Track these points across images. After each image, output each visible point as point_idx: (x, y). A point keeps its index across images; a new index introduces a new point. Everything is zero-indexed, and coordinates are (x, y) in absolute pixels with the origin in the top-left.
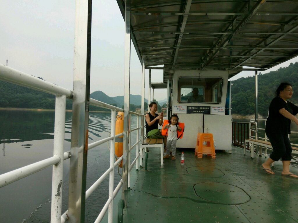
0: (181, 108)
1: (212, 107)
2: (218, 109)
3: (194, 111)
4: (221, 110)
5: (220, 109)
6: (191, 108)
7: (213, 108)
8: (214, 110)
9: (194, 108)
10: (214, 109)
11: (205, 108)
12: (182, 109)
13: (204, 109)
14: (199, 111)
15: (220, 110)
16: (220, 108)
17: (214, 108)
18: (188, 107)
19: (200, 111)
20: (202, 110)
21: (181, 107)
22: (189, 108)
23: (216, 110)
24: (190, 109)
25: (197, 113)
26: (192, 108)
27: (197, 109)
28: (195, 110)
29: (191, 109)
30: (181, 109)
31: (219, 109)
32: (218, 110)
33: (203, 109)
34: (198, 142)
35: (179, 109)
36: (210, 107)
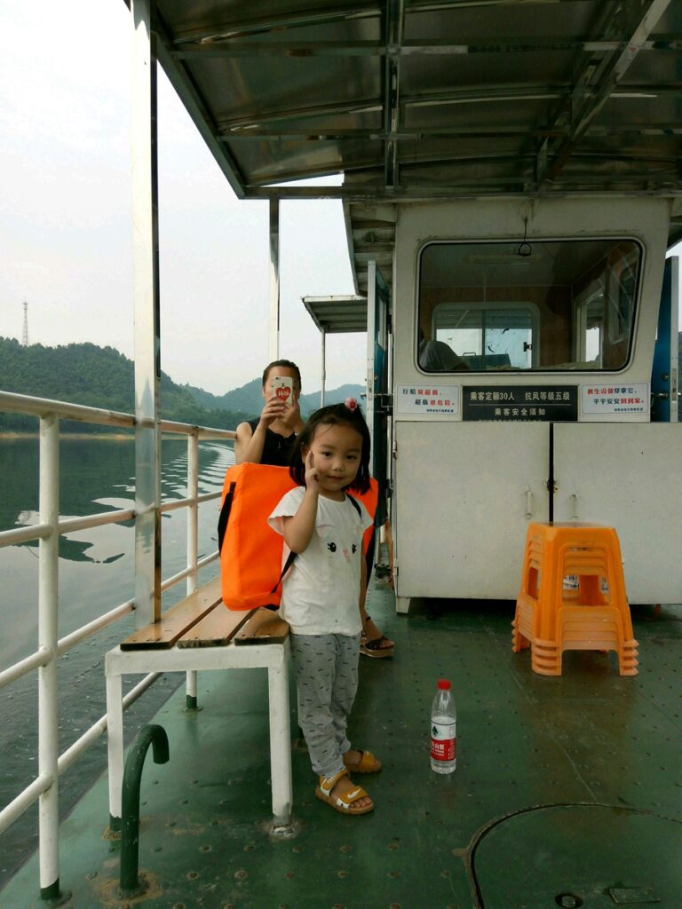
0: (436, 398)
1: (586, 389)
2: (614, 396)
3: (498, 412)
4: (631, 401)
5: (627, 396)
6: (481, 397)
7: (590, 391)
8: (596, 401)
9: (496, 396)
10: (593, 396)
11: (551, 396)
12: (440, 403)
13: (547, 401)
14: (520, 409)
15: (623, 401)
16: (624, 390)
17: (597, 391)
18: (467, 390)
19: (528, 409)
20: (539, 404)
21: (435, 392)
22: (473, 396)
23: (603, 401)
24: (478, 401)
25: (511, 418)
26: (489, 394)
27: (511, 401)
28: (503, 404)
29: (485, 401)
30: (433, 402)
31: (620, 396)
32: (616, 402)
33: (541, 401)
34: (533, 574)
35: (425, 402)
36: (573, 390)
